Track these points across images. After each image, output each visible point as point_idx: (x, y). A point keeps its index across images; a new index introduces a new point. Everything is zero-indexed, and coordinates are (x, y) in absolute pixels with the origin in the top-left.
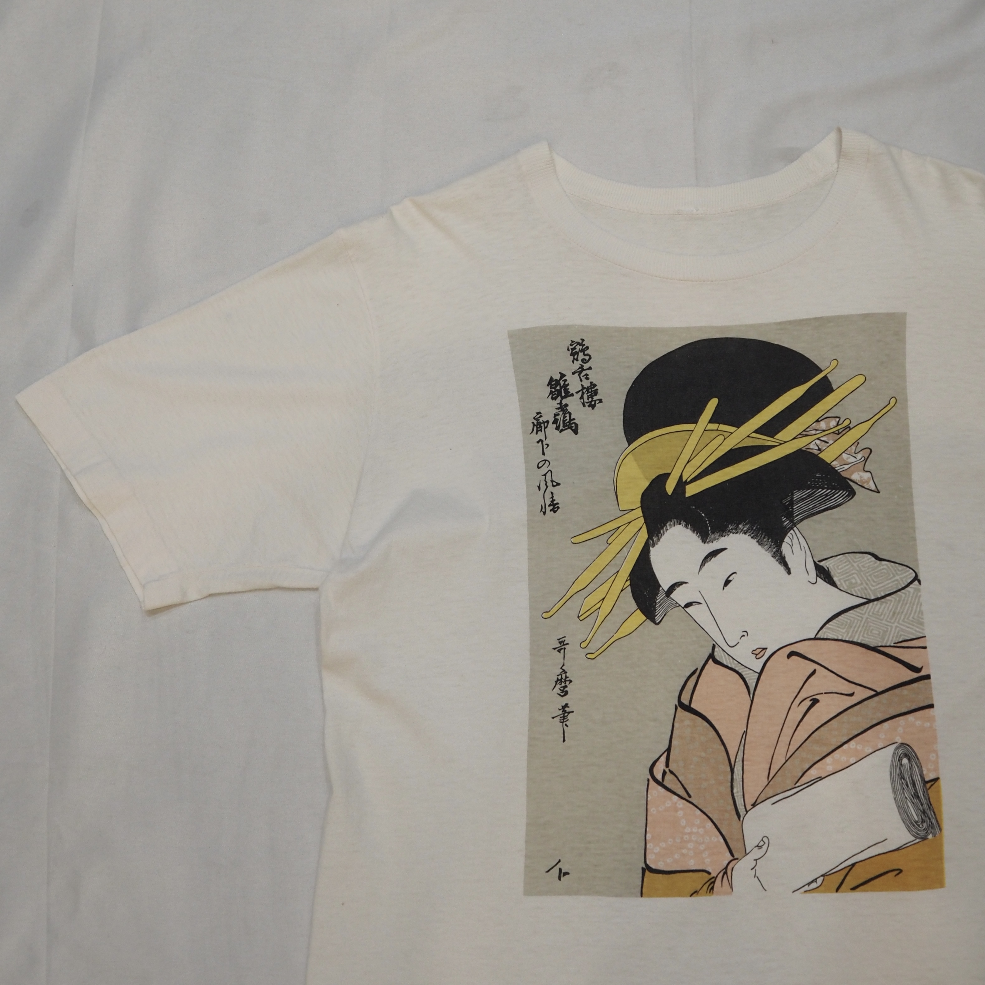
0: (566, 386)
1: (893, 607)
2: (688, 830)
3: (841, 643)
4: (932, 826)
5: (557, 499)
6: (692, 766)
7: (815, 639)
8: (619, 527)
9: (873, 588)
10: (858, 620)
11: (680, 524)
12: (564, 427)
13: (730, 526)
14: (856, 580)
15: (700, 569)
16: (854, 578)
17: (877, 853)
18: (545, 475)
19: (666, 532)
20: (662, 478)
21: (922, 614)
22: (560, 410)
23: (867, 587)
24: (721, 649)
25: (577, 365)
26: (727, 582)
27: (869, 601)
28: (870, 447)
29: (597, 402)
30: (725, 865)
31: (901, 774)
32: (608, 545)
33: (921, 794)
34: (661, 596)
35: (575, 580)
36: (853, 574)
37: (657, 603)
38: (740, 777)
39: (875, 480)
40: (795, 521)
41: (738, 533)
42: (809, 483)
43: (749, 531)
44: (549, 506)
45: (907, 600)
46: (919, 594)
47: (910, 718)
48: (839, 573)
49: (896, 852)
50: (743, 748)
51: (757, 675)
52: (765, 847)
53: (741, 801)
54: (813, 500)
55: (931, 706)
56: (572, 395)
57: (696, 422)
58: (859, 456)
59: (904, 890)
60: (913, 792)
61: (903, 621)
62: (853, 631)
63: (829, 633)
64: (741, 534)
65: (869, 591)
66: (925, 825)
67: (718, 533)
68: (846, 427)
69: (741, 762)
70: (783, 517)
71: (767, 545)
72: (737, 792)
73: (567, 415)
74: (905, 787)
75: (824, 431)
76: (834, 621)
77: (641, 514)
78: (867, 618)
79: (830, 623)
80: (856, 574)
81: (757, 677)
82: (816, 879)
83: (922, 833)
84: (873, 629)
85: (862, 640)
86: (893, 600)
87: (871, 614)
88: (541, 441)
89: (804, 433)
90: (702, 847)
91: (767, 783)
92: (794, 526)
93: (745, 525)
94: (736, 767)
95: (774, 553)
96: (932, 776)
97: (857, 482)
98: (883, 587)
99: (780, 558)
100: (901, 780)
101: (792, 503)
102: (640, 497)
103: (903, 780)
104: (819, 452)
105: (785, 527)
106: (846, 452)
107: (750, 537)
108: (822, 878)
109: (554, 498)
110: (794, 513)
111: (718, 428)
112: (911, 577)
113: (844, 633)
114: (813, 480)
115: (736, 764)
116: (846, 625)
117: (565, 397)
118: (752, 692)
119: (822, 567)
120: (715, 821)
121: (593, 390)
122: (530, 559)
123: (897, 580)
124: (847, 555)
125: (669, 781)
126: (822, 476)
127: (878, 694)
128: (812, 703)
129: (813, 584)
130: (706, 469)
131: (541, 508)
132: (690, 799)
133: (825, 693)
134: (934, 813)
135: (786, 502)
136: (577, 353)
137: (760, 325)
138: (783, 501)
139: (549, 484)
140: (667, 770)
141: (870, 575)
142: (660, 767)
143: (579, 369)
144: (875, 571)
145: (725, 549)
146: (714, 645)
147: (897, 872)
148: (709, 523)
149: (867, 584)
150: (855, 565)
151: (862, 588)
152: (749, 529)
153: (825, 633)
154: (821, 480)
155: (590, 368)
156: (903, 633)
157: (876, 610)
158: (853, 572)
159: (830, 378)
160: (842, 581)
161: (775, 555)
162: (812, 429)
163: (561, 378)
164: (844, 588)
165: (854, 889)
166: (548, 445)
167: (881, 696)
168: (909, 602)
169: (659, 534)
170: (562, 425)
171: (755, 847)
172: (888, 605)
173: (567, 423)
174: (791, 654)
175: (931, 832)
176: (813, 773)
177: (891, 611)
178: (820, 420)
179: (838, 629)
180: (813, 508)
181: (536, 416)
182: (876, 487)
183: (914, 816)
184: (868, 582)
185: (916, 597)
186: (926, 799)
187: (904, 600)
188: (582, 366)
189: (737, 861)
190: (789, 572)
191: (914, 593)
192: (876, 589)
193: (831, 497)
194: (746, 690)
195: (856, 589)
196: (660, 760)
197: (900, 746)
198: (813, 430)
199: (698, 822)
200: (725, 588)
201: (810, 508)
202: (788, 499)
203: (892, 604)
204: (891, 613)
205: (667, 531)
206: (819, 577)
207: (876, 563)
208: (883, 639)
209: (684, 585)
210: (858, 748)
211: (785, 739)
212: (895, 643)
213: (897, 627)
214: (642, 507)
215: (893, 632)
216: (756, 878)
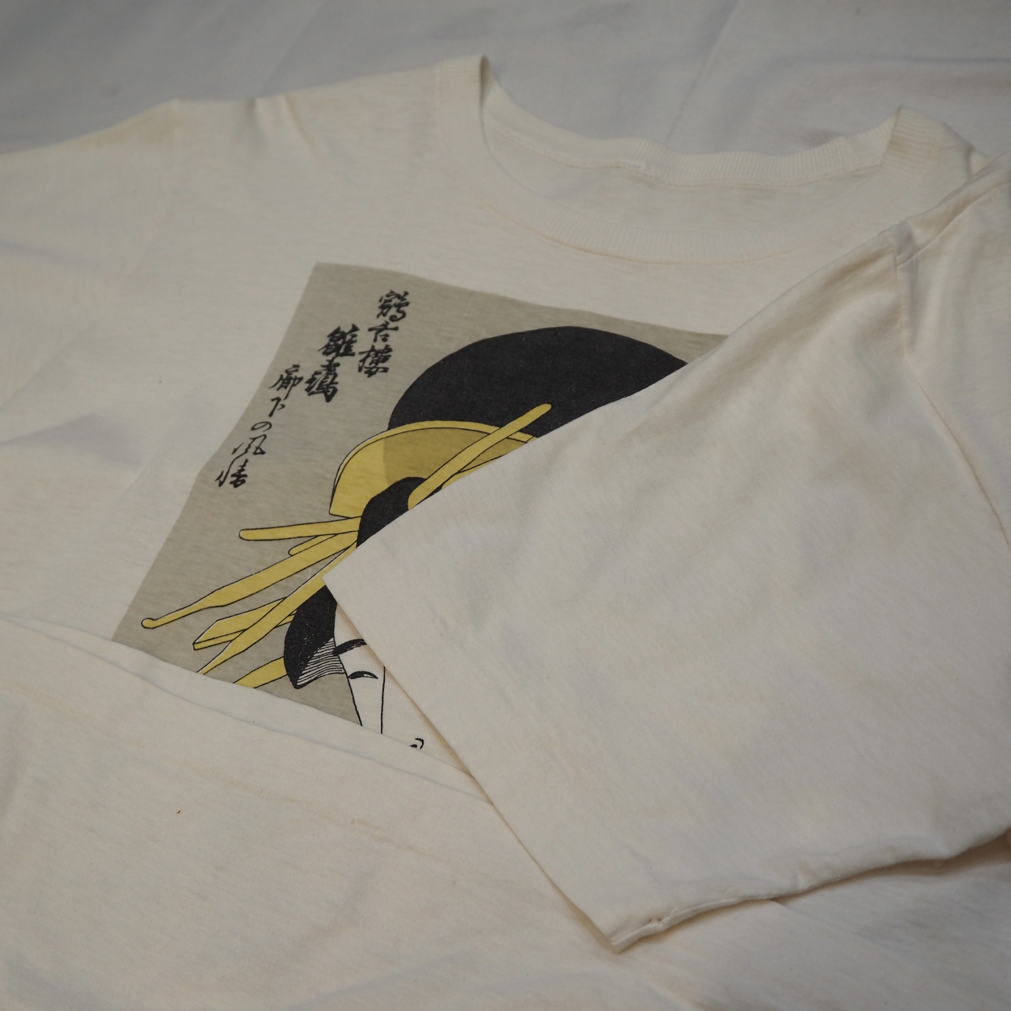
0: (351, 342)
5: (248, 470)
8: (316, 536)
12: (317, 389)
18: (254, 439)
20: (411, 483)
22: (326, 368)
25: (382, 320)
29: (380, 370)
32: (290, 556)
34: (326, 651)
35: (217, 588)
37: (313, 657)
44: (233, 475)
56: (353, 355)
57: (501, 425)
73: (331, 377)
77: (357, 528)
88: (278, 399)
102: (367, 502)
109: (245, 468)
111: (529, 440)
117: (342, 355)
121: (384, 354)
122: (170, 540)
131: (219, 474)
136: (389, 307)
139: (252, 449)
143: (381, 326)
155: (396, 329)
163: (350, 332)
166: (283, 406)
170: (316, 386)
173: (325, 385)
181: (290, 369)
188: (387, 323)
214: (363, 517)
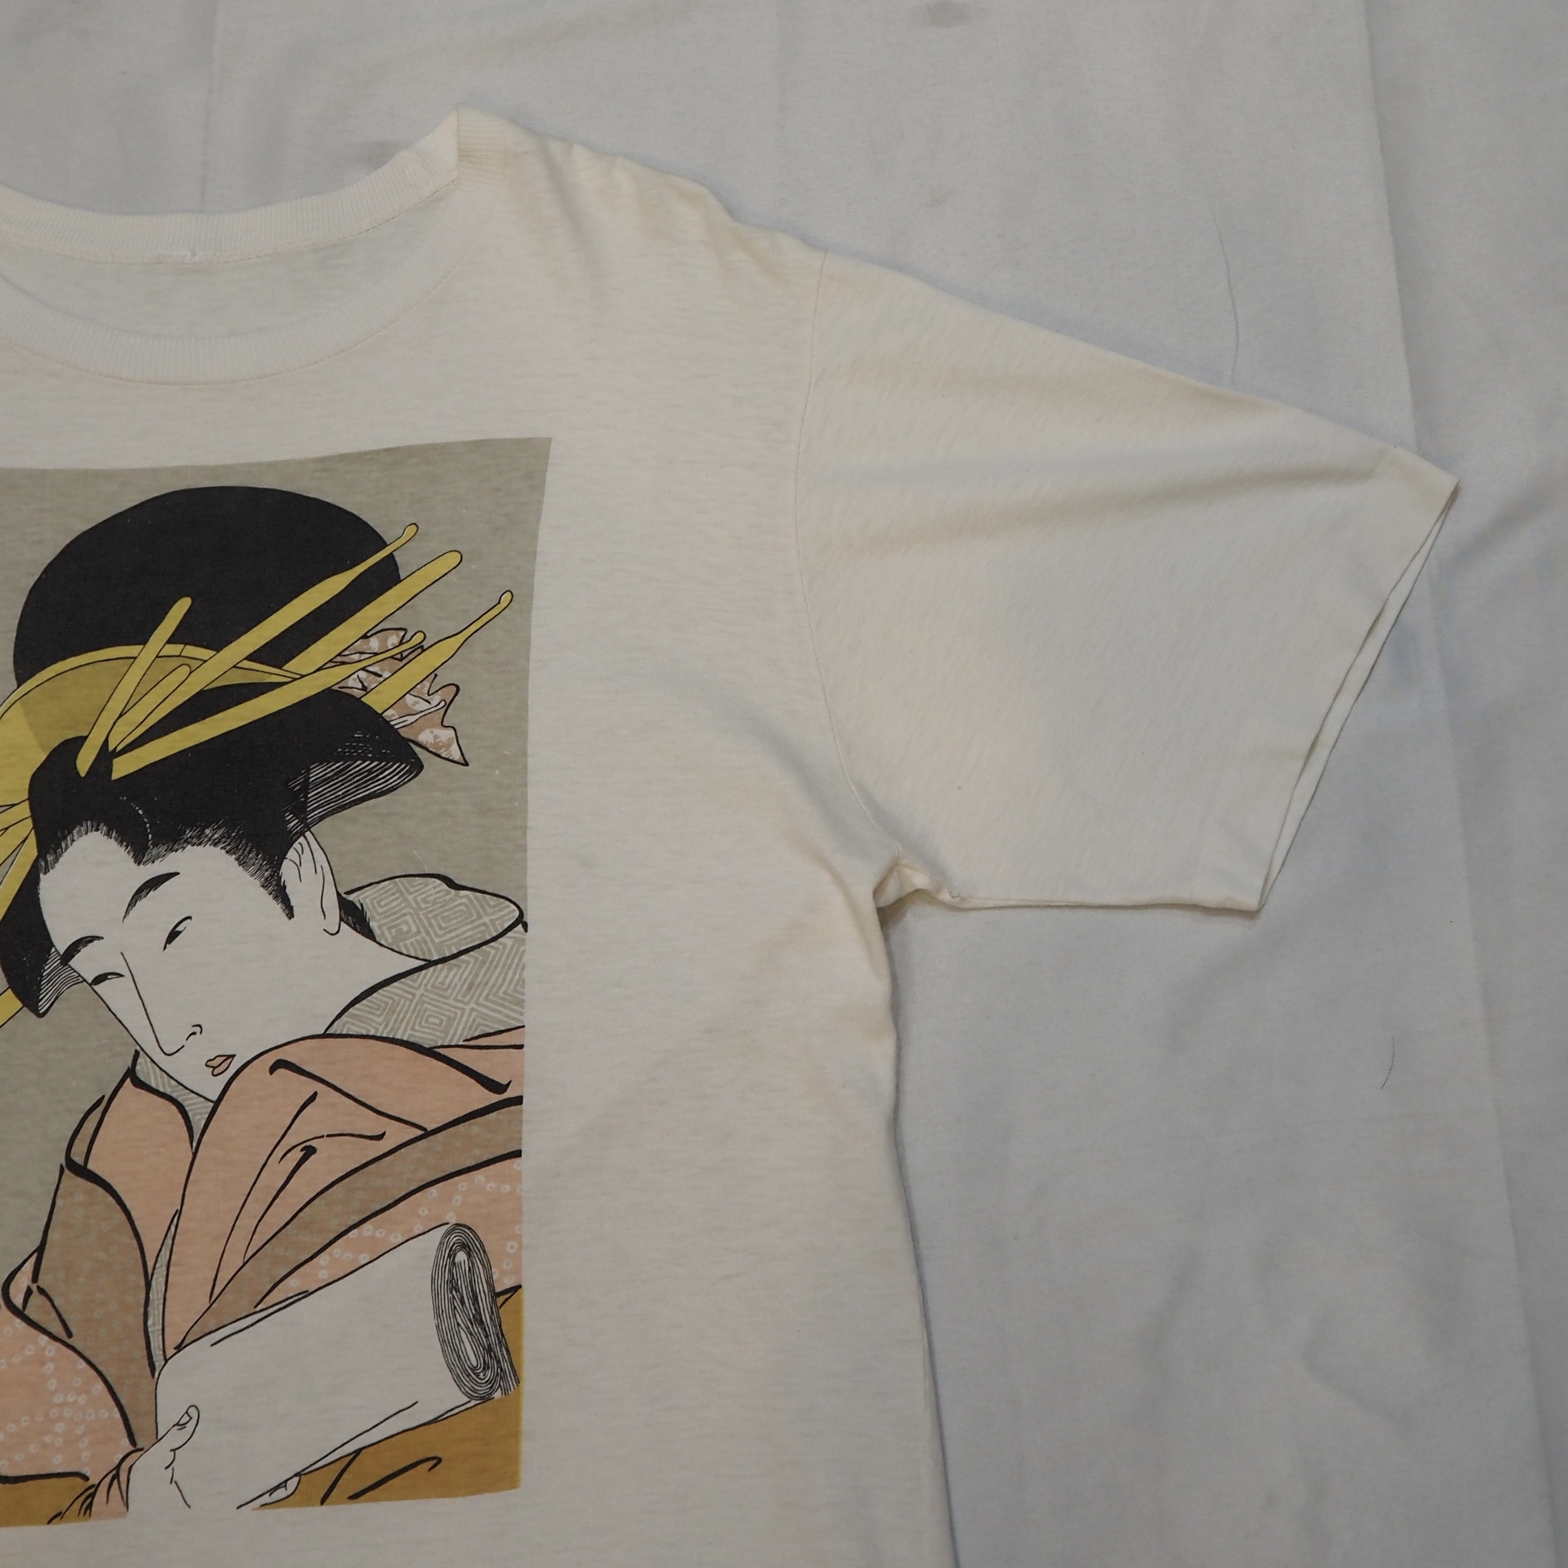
1: (470, 973)
2: (59, 1399)
3: (372, 1042)
4: (502, 1375)
6: (81, 1279)
7: (325, 1036)
9: (437, 940)
10: (407, 999)
11: (97, 830)
13: (187, 832)
14: (408, 925)
15: (127, 912)
16: (406, 922)
17: (401, 1430)
19: (71, 845)
20: (73, 746)
21: (523, 986)
23: (427, 939)
24: (148, 1059)
26: (173, 935)
27: (430, 964)
28: (455, 683)
30: (117, 1462)
31: (451, 1282)
33: (486, 1317)
34: (53, 963)
36: (404, 915)
37: (43, 977)
38: (161, 1296)
39: (460, 743)
40: (309, 821)
41: (203, 845)
42: (340, 750)
43: (224, 840)
45: (499, 961)
46: (522, 949)
47: (479, 1176)
48: (379, 914)
49: (432, 1426)
50: (170, 1242)
51: (212, 1104)
52: (190, 1427)
53: (158, 1341)
54: (344, 781)
55: (517, 1154)
57: (144, 642)
58: (436, 699)
59: (443, 1495)
60: (472, 1313)
61: (487, 998)
62: (397, 1019)
63: (352, 1024)
64: (208, 845)
65: (430, 944)
66: (489, 1373)
67: (164, 844)
68: (416, 647)
69: (164, 1268)
70: (287, 814)
71: (253, 865)
72: (154, 1325)
74: (458, 1306)
75: (376, 654)
76: (364, 1002)
77: (28, 813)
78: (422, 995)
79: (357, 1006)
80: (411, 914)
81: (209, 1110)
82: (286, 1481)
83: (483, 1390)
84: (429, 1016)
85: (411, 1036)
86: (472, 961)
87: (429, 987)
89: (339, 659)
90: (80, 1430)
91: (208, 1305)
92: (306, 829)
93: (216, 828)
94: (154, 1277)
95: (266, 879)
96: (508, 1283)
97: (428, 746)
98: (456, 937)
99: (276, 888)
100: (451, 1292)
101: (306, 787)
102: (28, 781)
103: (454, 1292)
104: (364, 693)
105: (290, 832)
106: (411, 692)
107: (223, 851)
108: (296, 1479)
110: (309, 805)
111: (181, 652)
112: (510, 919)
113: (380, 1024)
114: (347, 744)
115: (156, 1271)
116: (385, 1009)
118: (196, 1137)
119: (352, 903)
120: (109, 1379)
123: (484, 924)
124: (397, 880)
125: (37, 1307)
126: (365, 736)
127: (427, 1134)
128: (304, 1154)
129: (332, 935)
130: (152, 727)
132: (70, 1341)
133: (328, 1136)
134: (508, 1351)
135: (296, 785)
137: (286, 464)
138: (290, 784)
140: (34, 1287)
141: (435, 917)
142: (23, 1281)
144: (447, 907)
145: (177, 874)
146: (136, 1051)
147: (435, 1461)
148: (149, 828)
149: (428, 933)
150: (410, 898)
151: (417, 941)
152: (224, 837)
153: (344, 1025)
154: (361, 745)
156: (483, 1022)
157: (439, 980)
158: (407, 910)
159: (397, 559)
160: (384, 928)
161: (268, 883)
162: (353, 652)
164: (386, 940)
165: (355, 1497)
167: (432, 1138)
168: (501, 964)
169: (58, 848)
171: (174, 1426)
172: (461, 970)
174: (279, 1064)
175: (500, 1386)
176: (294, 1284)
177: (466, 980)
178: (369, 634)
179: (370, 1016)
180: (344, 795)
182: (462, 754)
183: (470, 1358)
184: (429, 929)
185: (516, 954)
186: (495, 1327)
187: (492, 962)
189: (141, 1453)
190: (290, 915)
191: (512, 947)
192: (444, 941)
193: (377, 776)
194: (186, 1134)
195: (408, 942)
196: (23, 1269)
197: (453, 1229)
198: (355, 653)
199: (78, 1382)
200: (168, 945)
201: (339, 795)
202: (300, 779)
203: (469, 969)
204: (466, 986)
205: (74, 843)
206: (345, 922)
207: (448, 893)
208: (446, 1033)
209: (96, 942)
210: (378, 1235)
211: (247, 1222)
212: (464, 1041)
213: (473, 1010)
214: (30, 799)
215: (464, 1019)
216: (173, 1484)
